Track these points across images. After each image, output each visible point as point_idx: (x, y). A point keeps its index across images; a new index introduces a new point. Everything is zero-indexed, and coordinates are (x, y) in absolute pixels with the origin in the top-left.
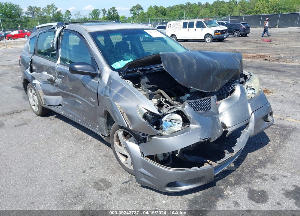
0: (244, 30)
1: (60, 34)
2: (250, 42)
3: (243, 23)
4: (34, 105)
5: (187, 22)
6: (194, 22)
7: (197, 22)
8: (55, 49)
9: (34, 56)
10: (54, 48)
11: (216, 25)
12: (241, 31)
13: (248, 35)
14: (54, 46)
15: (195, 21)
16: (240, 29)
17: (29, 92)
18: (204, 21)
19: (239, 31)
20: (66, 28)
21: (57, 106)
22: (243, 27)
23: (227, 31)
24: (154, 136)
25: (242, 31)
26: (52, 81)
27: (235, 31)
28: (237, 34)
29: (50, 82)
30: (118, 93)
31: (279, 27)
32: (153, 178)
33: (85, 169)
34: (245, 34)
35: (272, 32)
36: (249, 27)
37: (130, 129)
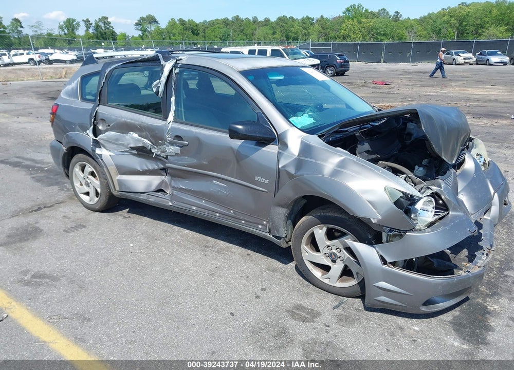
0: (341, 66)
1: (171, 72)
2: (355, 85)
3: (339, 55)
4: (87, 194)
5: (255, 50)
6: (267, 50)
7: (272, 50)
8: (162, 96)
9: (100, 106)
10: (159, 94)
11: (302, 56)
12: (336, 67)
13: (346, 73)
14: (160, 90)
15: (269, 49)
16: (335, 63)
17: (77, 170)
18: (283, 49)
19: (333, 66)
20: (184, 62)
21: (150, 193)
22: (339, 60)
23: (320, 67)
24: (408, 231)
25: (338, 66)
26: (142, 152)
27: (327, 67)
28: (330, 72)
29: (136, 152)
30: (338, 169)
31: (384, 62)
32: (403, 294)
33: (255, 293)
34: (341, 71)
35: (380, 70)
36: (348, 62)
37: (374, 222)
